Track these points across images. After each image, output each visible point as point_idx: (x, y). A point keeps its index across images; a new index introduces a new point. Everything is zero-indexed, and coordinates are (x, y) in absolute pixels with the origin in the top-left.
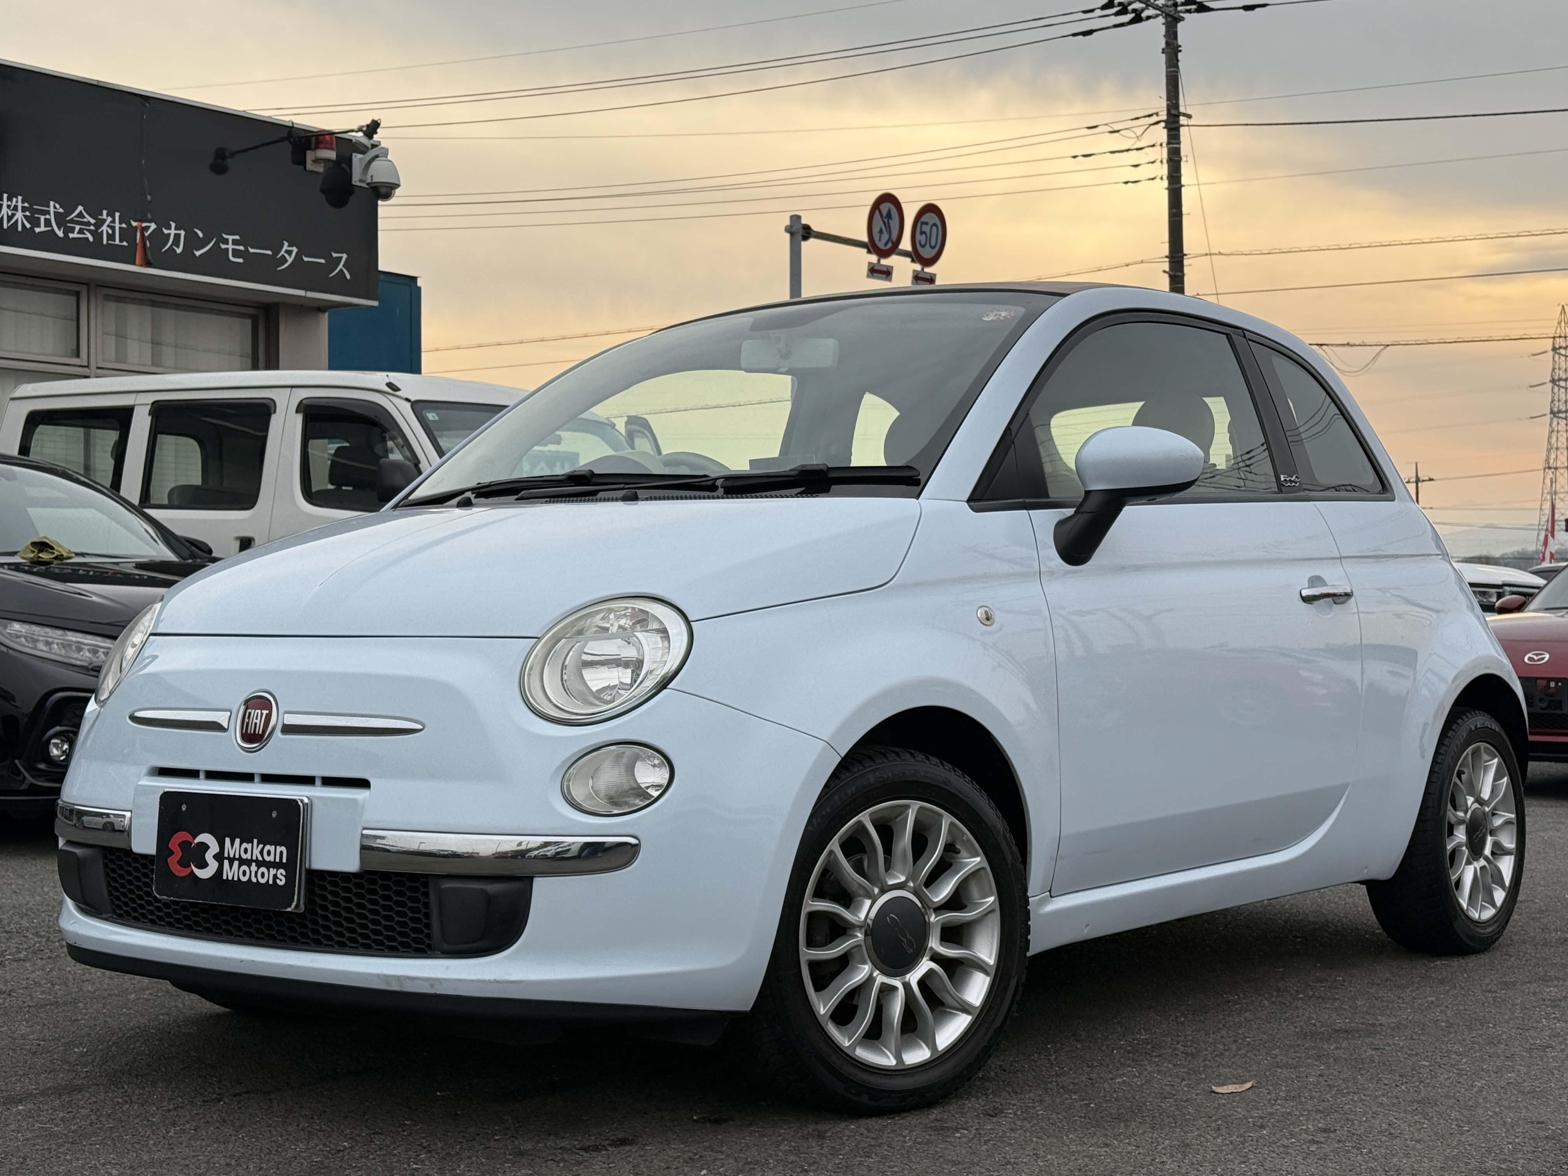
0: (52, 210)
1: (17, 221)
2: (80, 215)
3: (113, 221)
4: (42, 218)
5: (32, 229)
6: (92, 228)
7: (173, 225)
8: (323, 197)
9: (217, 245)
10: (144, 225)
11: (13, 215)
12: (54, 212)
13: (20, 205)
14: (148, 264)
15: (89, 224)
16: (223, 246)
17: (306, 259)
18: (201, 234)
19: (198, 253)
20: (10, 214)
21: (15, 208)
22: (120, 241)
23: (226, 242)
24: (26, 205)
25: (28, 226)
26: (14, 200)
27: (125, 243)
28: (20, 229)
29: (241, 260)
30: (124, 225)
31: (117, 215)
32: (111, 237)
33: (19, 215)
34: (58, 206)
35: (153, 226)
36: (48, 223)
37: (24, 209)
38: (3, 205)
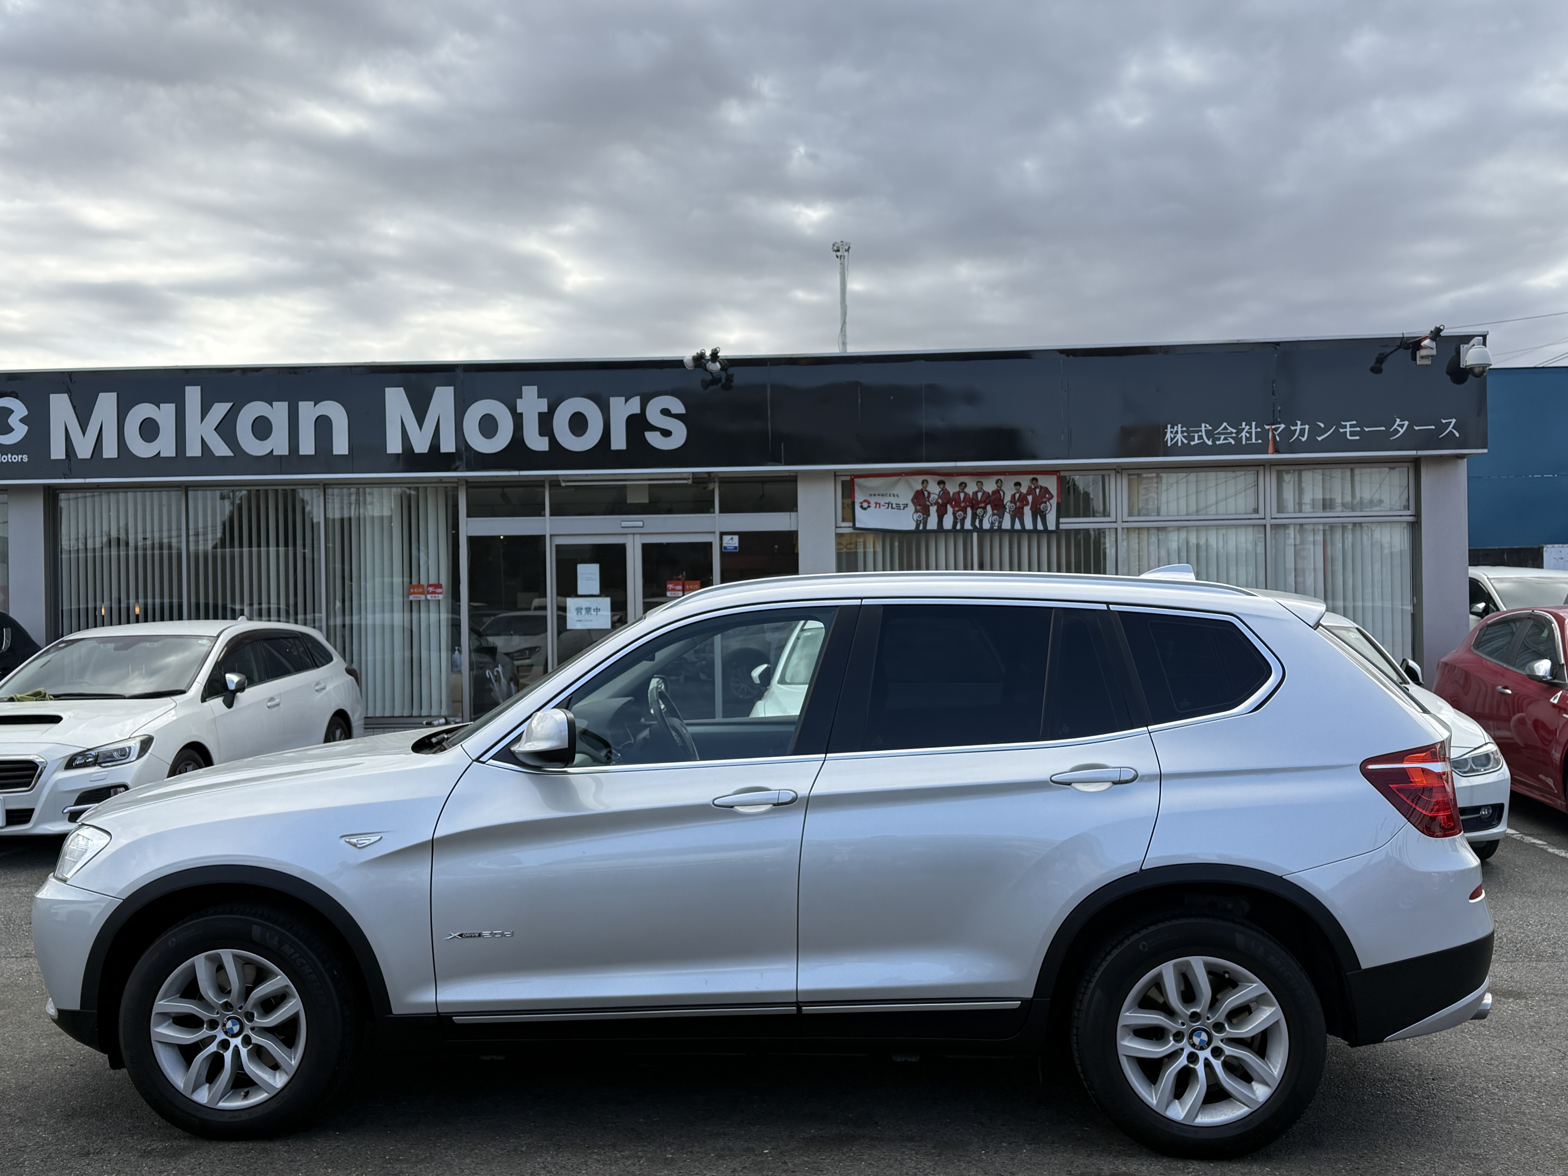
0: (1203, 429)
1: (1177, 440)
2: (1225, 428)
3: (1251, 428)
4: (1196, 435)
5: (1189, 443)
6: (1234, 435)
7: (1299, 423)
8: (1446, 380)
9: (1336, 430)
10: (1273, 427)
11: (1175, 437)
12: (1205, 430)
13: (1179, 430)
14: (1279, 452)
15: (1232, 433)
16: (1341, 430)
17: (1416, 428)
18: (1322, 425)
19: (1320, 439)
20: (1172, 436)
21: (1177, 432)
22: (1256, 440)
23: (1345, 427)
24: (1184, 429)
25: (1186, 442)
26: (1176, 427)
27: (1260, 441)
28: (1180, 444)
29: (1358, 438)
30: (1259, 430)
31: (1254, 424)
32: (1248, 439)
33: (1179, 436)
34: (1207, 426)
35: (1283, 426)
37: (1182, 432)
38: (1167, 432)
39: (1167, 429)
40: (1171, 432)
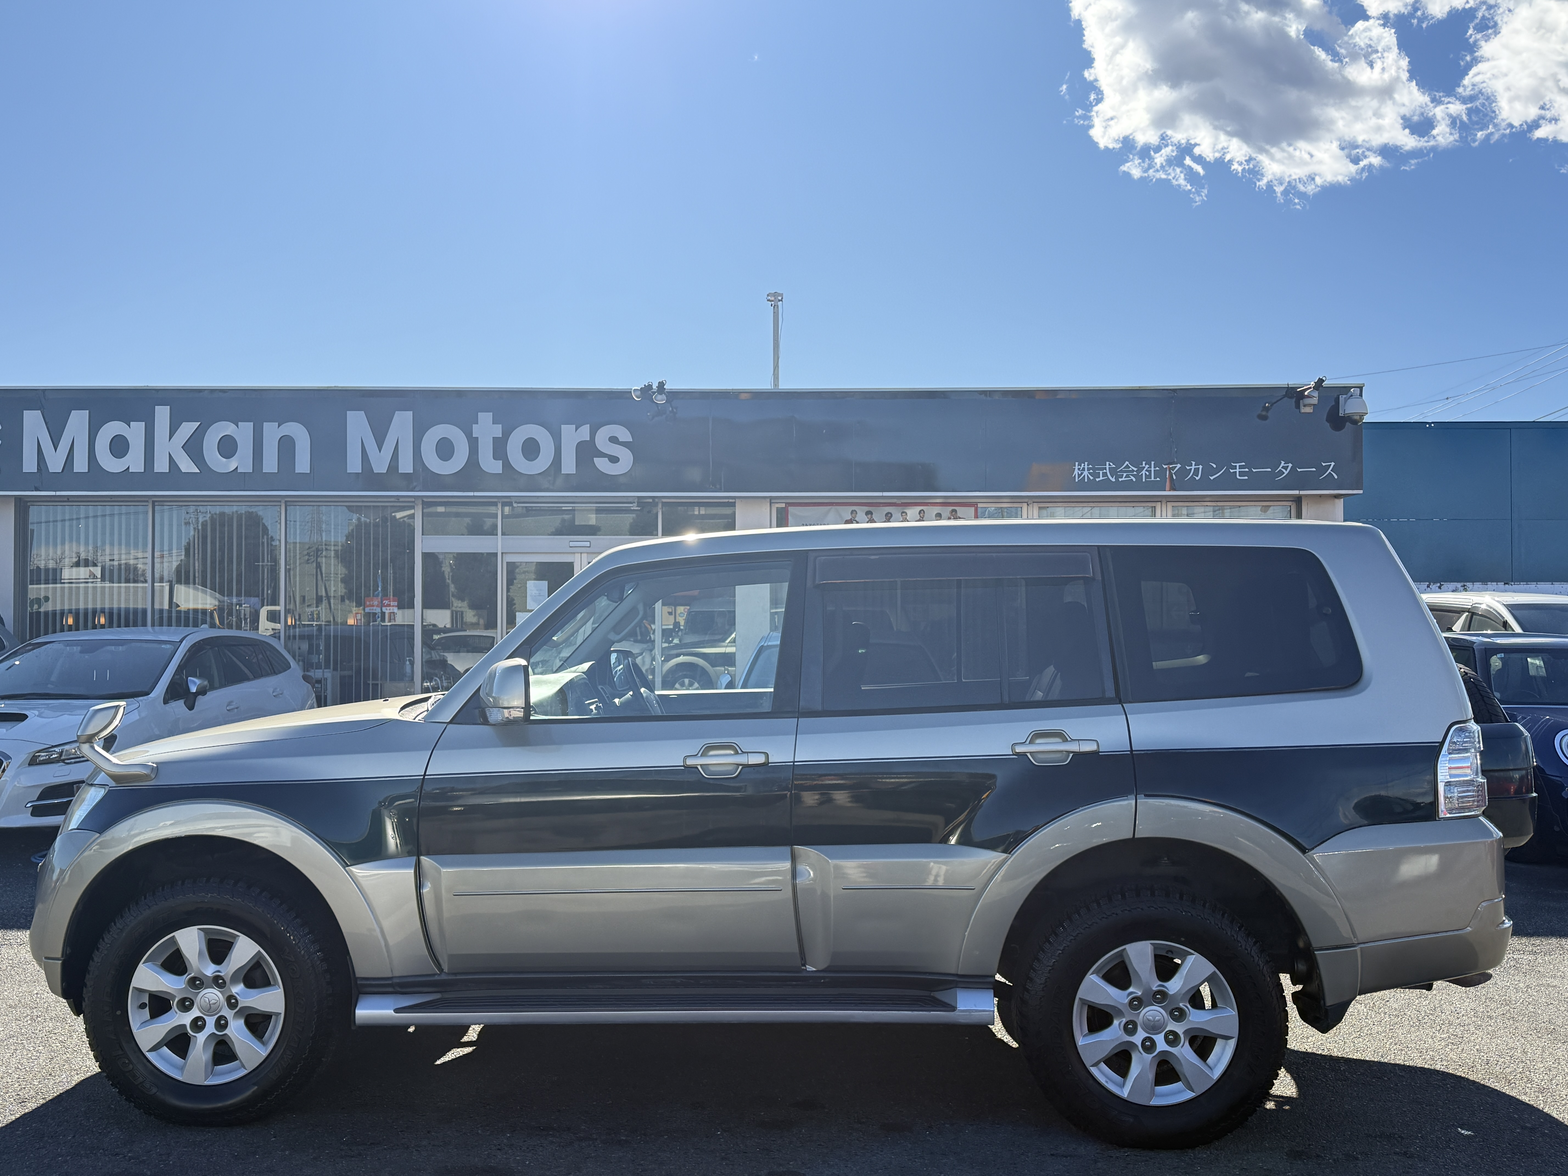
0: (1107, 467)
1: (1084, 476)
2: (1127, 467)
3: (1150, 467)
4: (1101, 472)
5: (1094, 479)
6: (1135, 473)
7: (1194, 463)
8: (1323, 425)
9: (1227, 471)
10: (1171, 466)
11: (1082, 473)
12: (1109, 468)
13: (1086, 467)
14: (1175, 490)
15: (1133, 471)
16: (1232, 471)
17: (1299, 470)
18: (1215, 466)
19: (1212, 478)
20: (1080, 473)
21: (1084, 469)
22: (1155, 478)
23: (1235, 468)
24: (1090, 466)
25: (1092, 478)
26: (1083, 465)
27: (1158, 479)
28: (1086, 481)
29: (1246, 478)
30: (1157, 468)
31: (1153, 463)
32: (1147, 477)
33: (1086, 473)
34: (1111, 464)
35: (1179, 466)
36: (1105, 474)
37: (1089, 469)
38: (1075, 468)
40: (1079, 469)
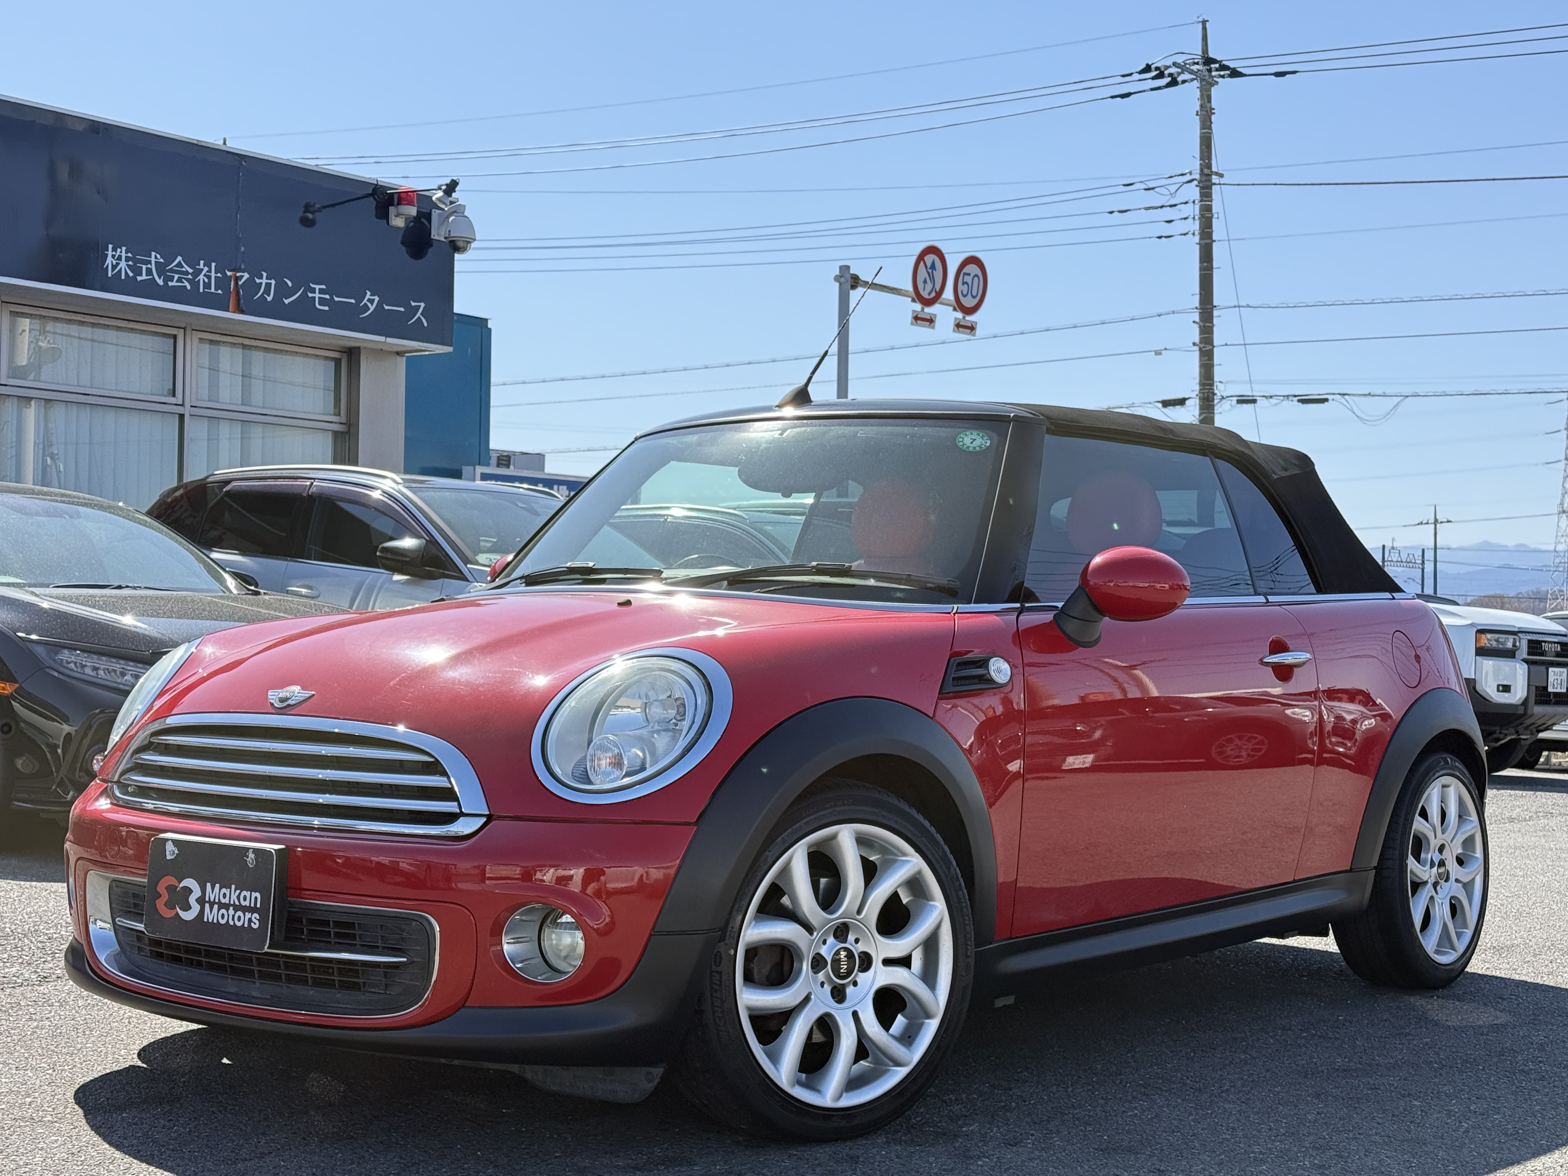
0: (153, 260)
1: (121, 269)
2: (179, 265)
3: (210, 271)
4: (144, 267)
5: (134, 277)
6: (190, 277)
7: (265, 274)
8: (404, 249)
9: (305, 294)
10: (238, 274)
11: (118, 264)
13: (124, 255)
14: (242, 312)
15: (187, 273)
16: (310, 295)
17: (386, 307)
18: (290, 284)
19: (287, 301)
20: (114, 263)
21: (120, 258)
23: (313, 291)
24: (130, 255)
25: (131, 274)
26: (119, 250)
27: (220, 292)
28: (123, 277)
29: (326, 308)
30: (219, 275)
31: (213, 265)
32: (207, 285)
33: (123, 264)
34: (158, 256)
35: (246, 276)
36: (149, 272)
37: (127, 259)
38: (107, 254)
39: (108, 251)
40: (113, 256)
